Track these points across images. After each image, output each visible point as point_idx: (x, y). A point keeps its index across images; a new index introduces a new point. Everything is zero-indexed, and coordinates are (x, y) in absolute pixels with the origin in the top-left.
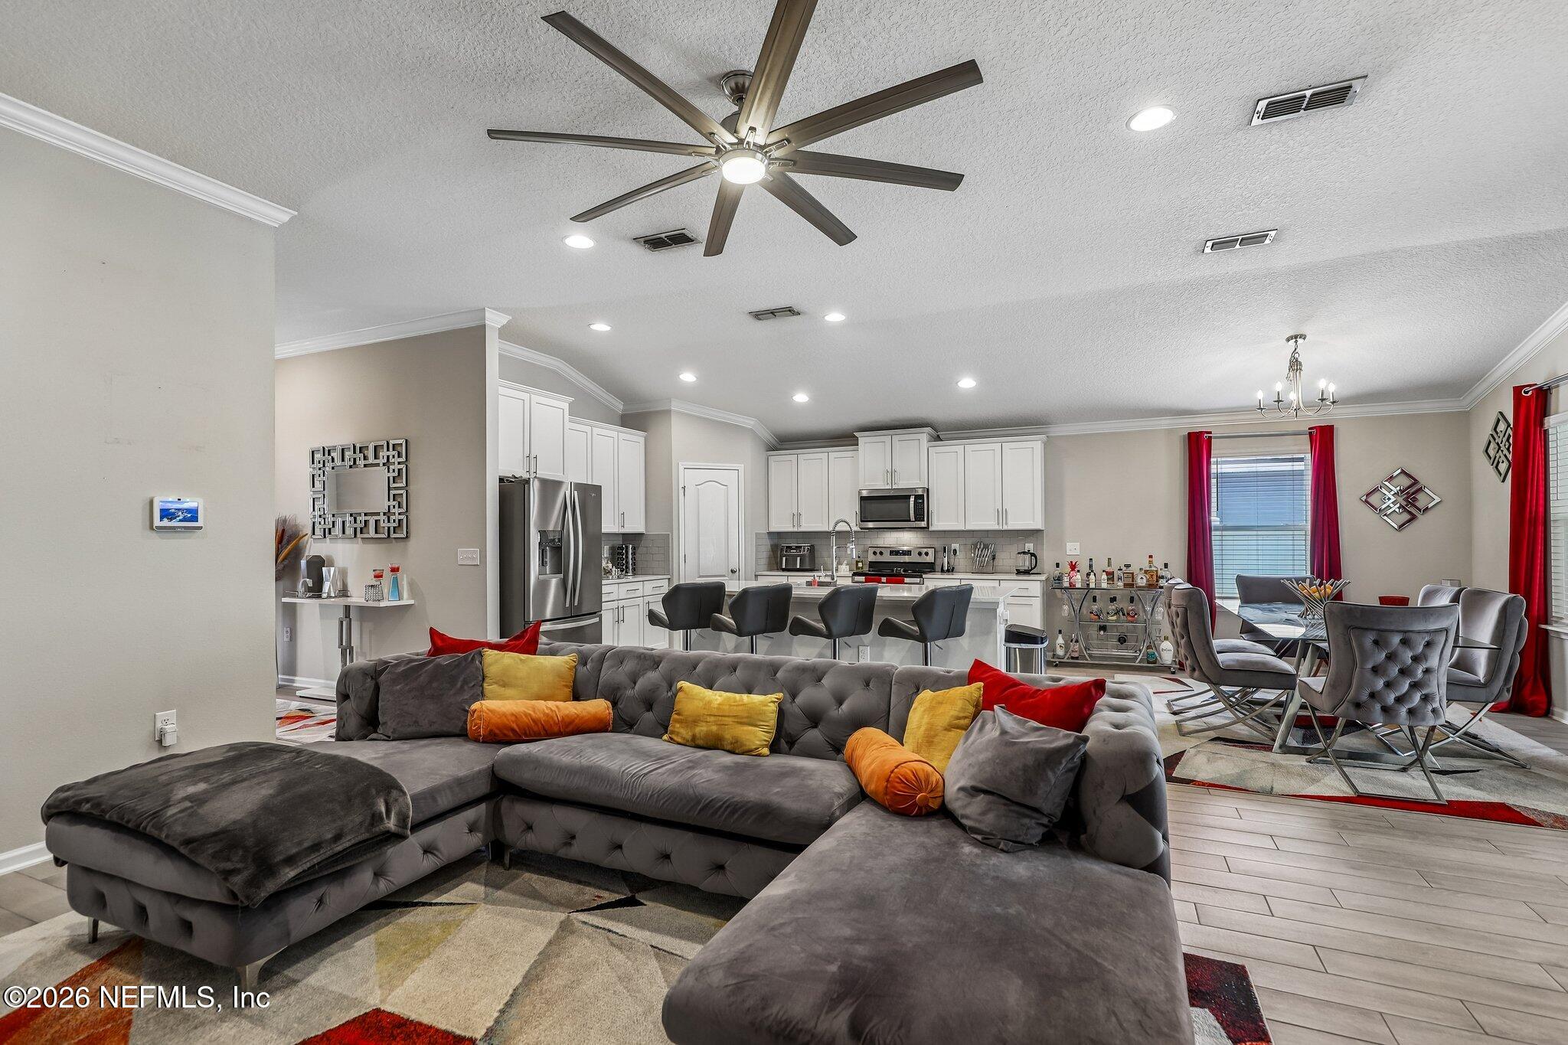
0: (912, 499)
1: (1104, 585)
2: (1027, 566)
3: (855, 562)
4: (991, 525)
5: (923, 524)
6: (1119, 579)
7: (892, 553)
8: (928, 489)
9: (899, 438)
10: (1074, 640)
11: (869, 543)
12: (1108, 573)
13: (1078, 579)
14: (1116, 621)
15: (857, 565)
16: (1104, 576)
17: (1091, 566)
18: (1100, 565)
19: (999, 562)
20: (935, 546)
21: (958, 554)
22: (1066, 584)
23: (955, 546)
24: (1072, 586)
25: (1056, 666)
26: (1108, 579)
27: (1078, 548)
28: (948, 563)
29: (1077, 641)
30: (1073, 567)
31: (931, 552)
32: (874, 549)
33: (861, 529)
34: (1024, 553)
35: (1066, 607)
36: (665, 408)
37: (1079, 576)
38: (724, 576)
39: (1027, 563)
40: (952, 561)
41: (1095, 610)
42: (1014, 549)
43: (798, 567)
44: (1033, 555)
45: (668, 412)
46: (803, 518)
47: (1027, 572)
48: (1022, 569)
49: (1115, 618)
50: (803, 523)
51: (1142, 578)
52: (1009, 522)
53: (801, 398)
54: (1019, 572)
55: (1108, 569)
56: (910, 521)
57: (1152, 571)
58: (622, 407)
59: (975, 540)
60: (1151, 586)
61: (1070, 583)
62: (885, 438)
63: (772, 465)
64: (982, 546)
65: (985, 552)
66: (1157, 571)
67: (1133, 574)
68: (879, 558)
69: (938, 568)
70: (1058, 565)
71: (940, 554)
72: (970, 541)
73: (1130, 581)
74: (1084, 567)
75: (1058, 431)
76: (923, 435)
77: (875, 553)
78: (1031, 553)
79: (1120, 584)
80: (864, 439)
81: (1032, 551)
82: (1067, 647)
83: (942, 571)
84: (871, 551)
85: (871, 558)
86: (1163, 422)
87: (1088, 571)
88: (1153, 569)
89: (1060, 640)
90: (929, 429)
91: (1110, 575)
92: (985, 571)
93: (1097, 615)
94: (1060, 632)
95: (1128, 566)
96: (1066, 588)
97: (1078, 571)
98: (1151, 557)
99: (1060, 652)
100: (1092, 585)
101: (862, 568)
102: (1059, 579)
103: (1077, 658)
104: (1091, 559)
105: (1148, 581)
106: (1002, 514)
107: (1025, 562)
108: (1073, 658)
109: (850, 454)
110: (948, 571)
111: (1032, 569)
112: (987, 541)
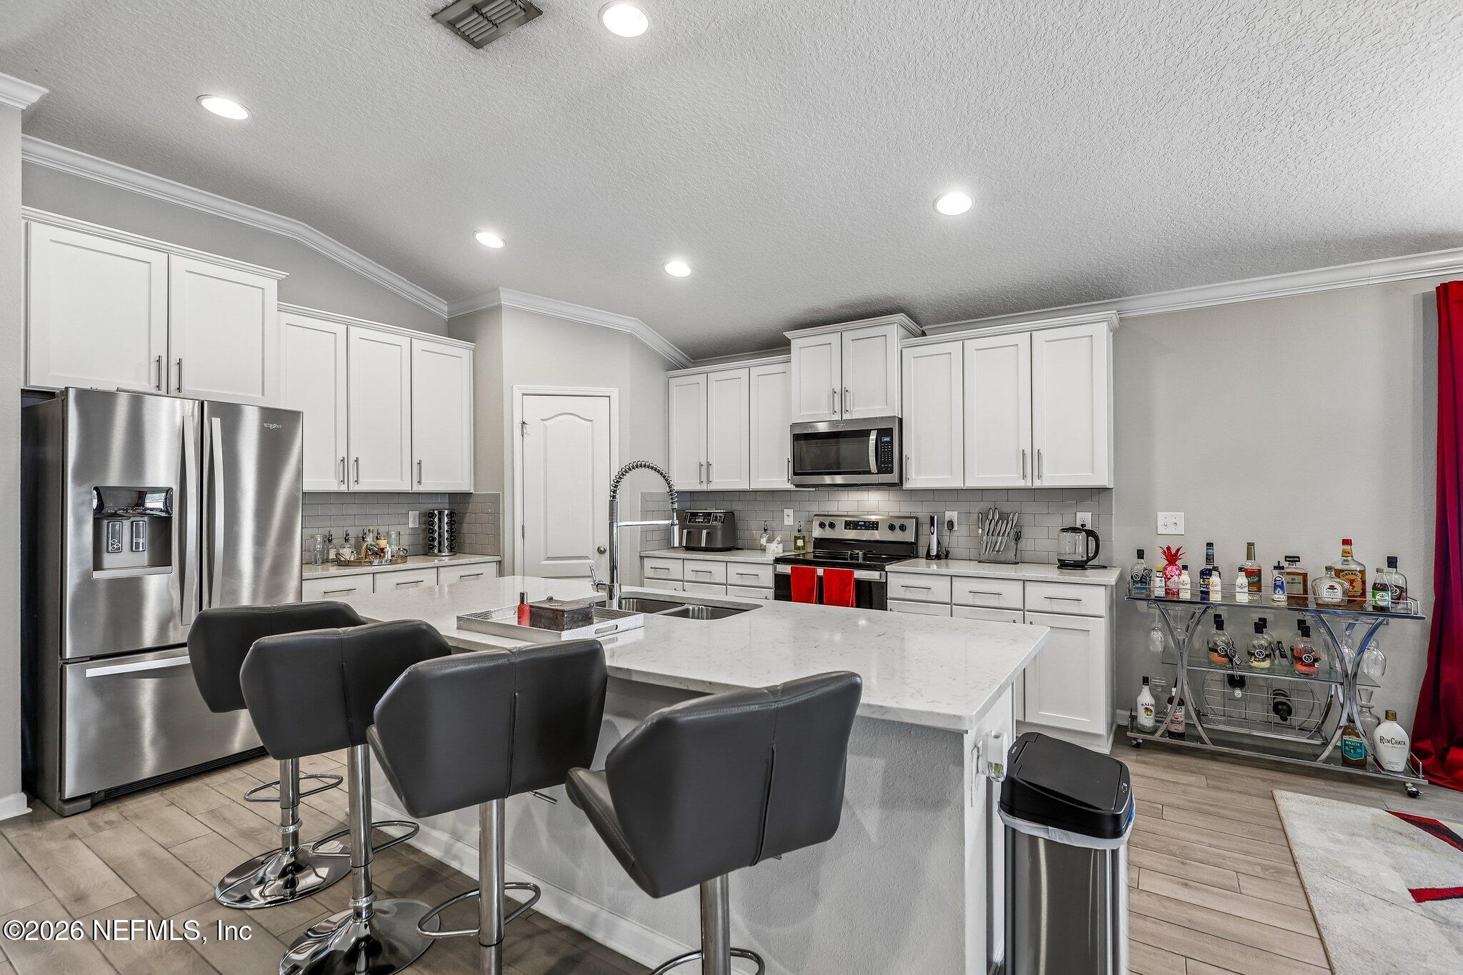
0: (873, 437)
1: (1243, 598)
2: (1080, 555)
3: (793, 539)
4: (1013, 480)
5: (893, 478)
6: (1278, 586)
7: (849, 525)
8: (901, 421)
9: (853, 332)
10: (1176, 701)
11: (815, 508)
12: (1249, 573)
13: (1185, 584)
14: (1270, 671)
15: (795, 543)
16: (1242, 580)
17: (1209, 558)
18: (1231, 555)
19: (1026, 544)
20: (919, 515)
21: (956, 528)
22: (1159, 592)
23: (952, 515)
24: (1171, 597)
25: (1138, 746)
26: (1250, 584)
27: (1181, 522)
28: (939, 543)
29: (1181, 703)
30: (1172, 557)
31: (911, 525)
32: (821, 519)
33: (797, 486)
34: (1074, 530)
35: (1157, 636)
36: (495, 304)
37: (1185, 577)
38: (586, 558)
39: (1081, 549)
40: (945, 540)
41: (1221, 645)
42: (1056, 522)
43: (703, 545)
44: (1090, 533)
45: (497, 309)
46: (713, 469)
47: (1080, 565)
48: (1070, 558)
49: (1266, 664)
50: (714, 478)
51: (1332, 588)
52: (1045, 473)
53: (678, 268)
54: (1063, 565)
55: (1249, 565)
56: (869, 472)
57: (1352, 572)
58: (446, 309)
59: (983, 506)
60: (1354, 602)
61: (1168, 591)
62: (829, 337)
63: (674, 390)
64: (997, 517)
65: (1002, 527)
66: (1362, 572)
67: (1305, 576)
68: (829, 534)
69: (923, 552)
70: (1140, 554)
71: (925, 529)
72: (977, 507)
73: (1298, 590)
74: (1196, 560)
75: (1143, 305)
76: (892, 329)
77: (822, 525)
78: (1086, 531)
79: (1281, 598)
80: (800, 342)
81: (1089, 527)
82: (1160, 714)
83: (928, 556)
84: (816, 524)
85: (817, 533)
86: (1374, 270)
87: (1204, 566)
88: (1353, 567)
89: (1146, 698)
90: (901, 317)
91: (1254, 576)
92: (1002, 559)
93: (1226, 656)
94: (1146, 681)
95: (1293, 559)
96: (1158, 600)
97: (1185, 567)
98: (1346, 542)
99: (1146, 720)
100: (1216, 597)
101: (803, 548)
102: (1144, 580)
103: (1181, 736)
104: (1210, 545)
105: (1345, 592)
106: (1032, 459)
107: (1075, 547)
108: (1172, 735)
109: (780, 368)
110: (938, 557)
111: (1089, 559)
112: (1006, 507)
